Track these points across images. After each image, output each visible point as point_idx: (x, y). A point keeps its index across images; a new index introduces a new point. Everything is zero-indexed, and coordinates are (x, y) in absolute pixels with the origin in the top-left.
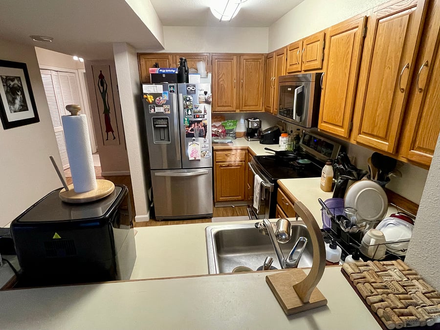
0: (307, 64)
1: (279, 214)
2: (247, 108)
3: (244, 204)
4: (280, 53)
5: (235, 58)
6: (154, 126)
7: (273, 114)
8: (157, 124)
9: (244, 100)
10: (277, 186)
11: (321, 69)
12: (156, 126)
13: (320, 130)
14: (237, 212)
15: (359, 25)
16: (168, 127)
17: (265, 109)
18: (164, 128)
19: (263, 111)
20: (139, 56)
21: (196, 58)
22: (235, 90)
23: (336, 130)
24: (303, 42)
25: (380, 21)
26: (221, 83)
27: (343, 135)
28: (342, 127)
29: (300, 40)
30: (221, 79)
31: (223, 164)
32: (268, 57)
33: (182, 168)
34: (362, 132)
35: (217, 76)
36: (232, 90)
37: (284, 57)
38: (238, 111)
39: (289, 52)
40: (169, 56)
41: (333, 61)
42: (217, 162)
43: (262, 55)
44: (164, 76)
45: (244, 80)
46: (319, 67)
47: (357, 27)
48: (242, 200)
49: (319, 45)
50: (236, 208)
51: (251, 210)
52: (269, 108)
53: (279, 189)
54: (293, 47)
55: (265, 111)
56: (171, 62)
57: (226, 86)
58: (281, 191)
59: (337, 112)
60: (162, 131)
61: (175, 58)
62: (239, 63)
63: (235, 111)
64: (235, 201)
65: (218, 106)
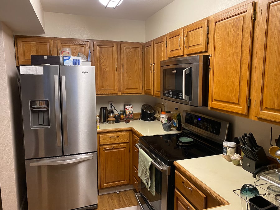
0: (189, 49)
1: (178, 200)
2: (128, 91)
3: (129, 188)
4: (159, 41)
5: (116, 45)
6: (32, 111)
7: (154, 96)
8: (35, 108)
9: (125, 84)
10: (173, 168)
11: (207, 52)
12: (34, 110)
13: (211, 108)
14: (123, 198)
15: (248, 9)
16: (48, 110)
17: (145, 91)
18: (43, 112)
19: (143, 94)
20: (16, 38)
21: (78, 43)
22: (116, 74)
23: (232, 107)
24: (184, 30)
25: (271, 4)
26: (103, 67)
27: (240, 112)
28: (238, 104)
29: (181, 29)
30: (103, 64)
31: (107, 148)
32: (146, 46)
33: (63, 155)
34: (264, 107)
35: (98, 60)
36: (114, 74)
37: (164, 44)
38: (120, 94)
39: (169, 40)
40: (50, 40)
41: (220, 43)
42: (100, 145)
43: (140, 44)
44: (45, 58)
45: (125, 66)
46: (205, 49)
47: (246, 11)
48: (127, 184)
49: (203, 31)
50: (121, 193)
51: (139, 195)
52: (149, 91)
53: (176, 171)
54: (174, 35)
55: (145, 93)
56: (52, 46)
57: (107, 71)
58: (179, 174)
59: (231, 90)
60: (41, 115)
61: (56, 42)
62: (119, 50)
63: (117, 94)
64: (120, 186)
65: (101, 89)
